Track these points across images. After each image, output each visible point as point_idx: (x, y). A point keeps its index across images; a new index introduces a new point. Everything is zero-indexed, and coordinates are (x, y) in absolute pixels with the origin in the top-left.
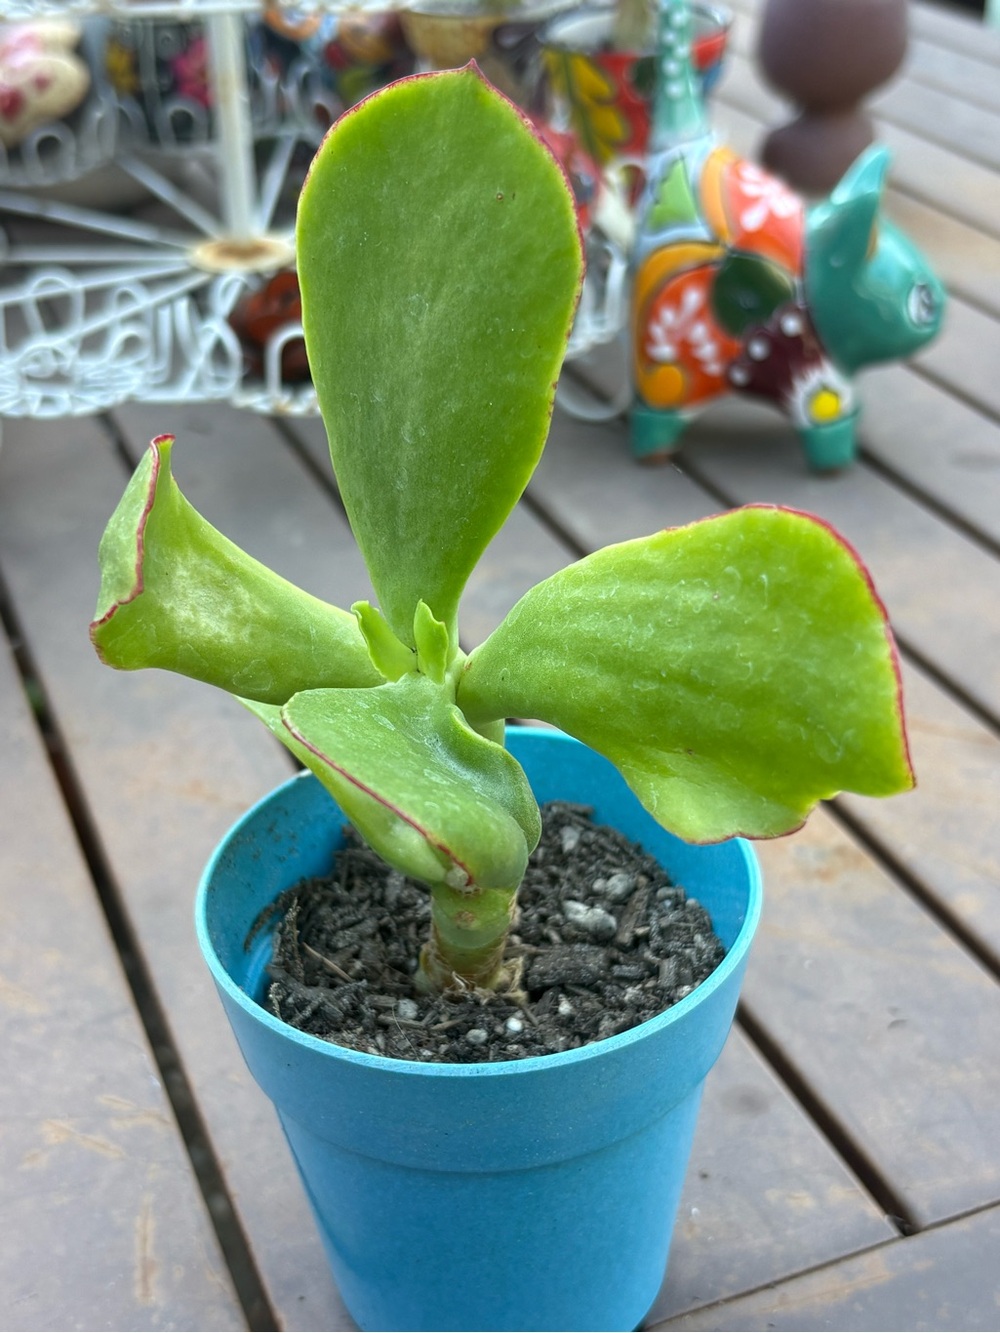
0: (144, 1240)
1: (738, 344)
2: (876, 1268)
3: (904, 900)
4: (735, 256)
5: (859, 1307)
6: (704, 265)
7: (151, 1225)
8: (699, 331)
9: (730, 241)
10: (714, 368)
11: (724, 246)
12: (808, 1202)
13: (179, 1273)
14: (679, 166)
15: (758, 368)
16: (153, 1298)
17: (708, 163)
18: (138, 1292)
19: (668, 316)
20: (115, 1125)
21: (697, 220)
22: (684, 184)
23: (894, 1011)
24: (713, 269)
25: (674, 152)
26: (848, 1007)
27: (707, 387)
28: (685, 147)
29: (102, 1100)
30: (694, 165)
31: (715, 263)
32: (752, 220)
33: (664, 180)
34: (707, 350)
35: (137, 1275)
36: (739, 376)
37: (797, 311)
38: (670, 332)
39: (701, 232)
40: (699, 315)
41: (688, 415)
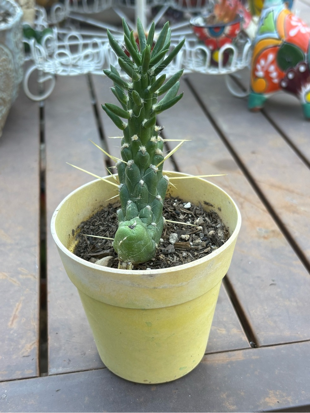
0: (17, 310)
1: (284, 73)
2: (239, 356)
3: (289, 248)
4: (285, 44)
5: (229, 366)
6: (275, 46)
7: (21, 306)
8: (272, 68)
9: (285, 39)
10: (276, 81)
11: (283, 40)
12: (224, 332)
13: (24, 320)
14: (272, 13)
15: (290, 82)
16: (13, 326)
17: (281, 13)
18: (10, 323)
19: (263, 62)
20: (21, 276)
21: (275, 31)
22: (272, 20)
23: (273, 281)
24: (278, 48)
25: (270, 9)
26: (259, 277)
27: (274, 87)
28: (274, 8)
29: (19, 269)
30: (276, 14)
31: (279, 46)
32: (293, 33)
33: (266, 18)
34: (274, 75)
35: (11, 319)
36: (284, 84)
37: (304, 64)
38: (263, 67)
39: (276, 35)
40: (272, 63)
41: (267, 96)
